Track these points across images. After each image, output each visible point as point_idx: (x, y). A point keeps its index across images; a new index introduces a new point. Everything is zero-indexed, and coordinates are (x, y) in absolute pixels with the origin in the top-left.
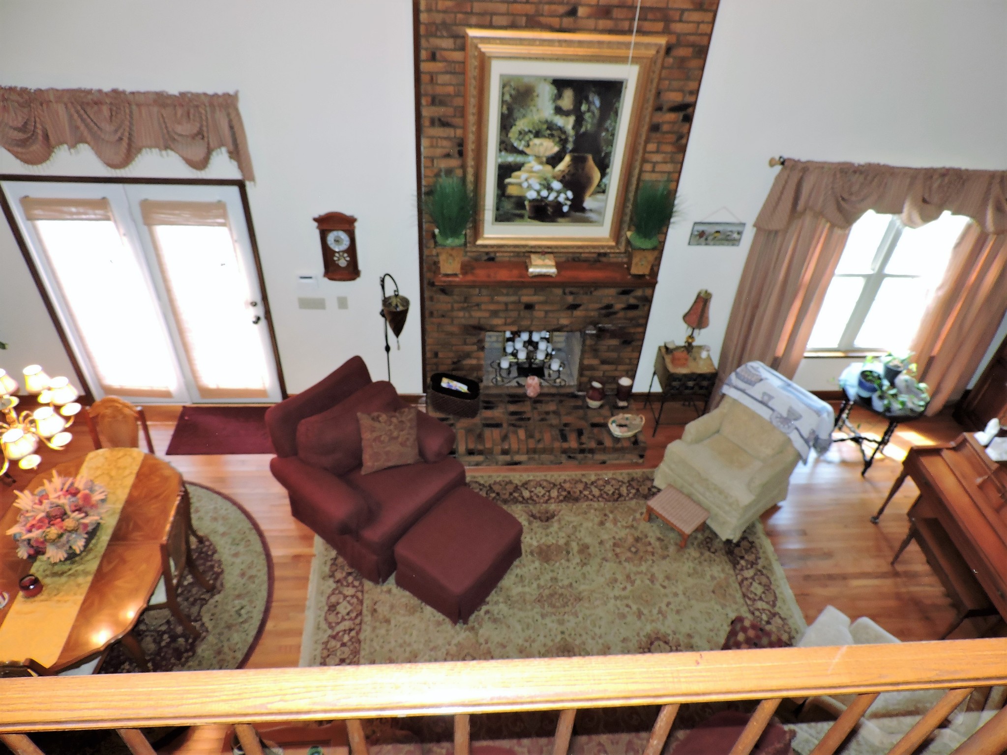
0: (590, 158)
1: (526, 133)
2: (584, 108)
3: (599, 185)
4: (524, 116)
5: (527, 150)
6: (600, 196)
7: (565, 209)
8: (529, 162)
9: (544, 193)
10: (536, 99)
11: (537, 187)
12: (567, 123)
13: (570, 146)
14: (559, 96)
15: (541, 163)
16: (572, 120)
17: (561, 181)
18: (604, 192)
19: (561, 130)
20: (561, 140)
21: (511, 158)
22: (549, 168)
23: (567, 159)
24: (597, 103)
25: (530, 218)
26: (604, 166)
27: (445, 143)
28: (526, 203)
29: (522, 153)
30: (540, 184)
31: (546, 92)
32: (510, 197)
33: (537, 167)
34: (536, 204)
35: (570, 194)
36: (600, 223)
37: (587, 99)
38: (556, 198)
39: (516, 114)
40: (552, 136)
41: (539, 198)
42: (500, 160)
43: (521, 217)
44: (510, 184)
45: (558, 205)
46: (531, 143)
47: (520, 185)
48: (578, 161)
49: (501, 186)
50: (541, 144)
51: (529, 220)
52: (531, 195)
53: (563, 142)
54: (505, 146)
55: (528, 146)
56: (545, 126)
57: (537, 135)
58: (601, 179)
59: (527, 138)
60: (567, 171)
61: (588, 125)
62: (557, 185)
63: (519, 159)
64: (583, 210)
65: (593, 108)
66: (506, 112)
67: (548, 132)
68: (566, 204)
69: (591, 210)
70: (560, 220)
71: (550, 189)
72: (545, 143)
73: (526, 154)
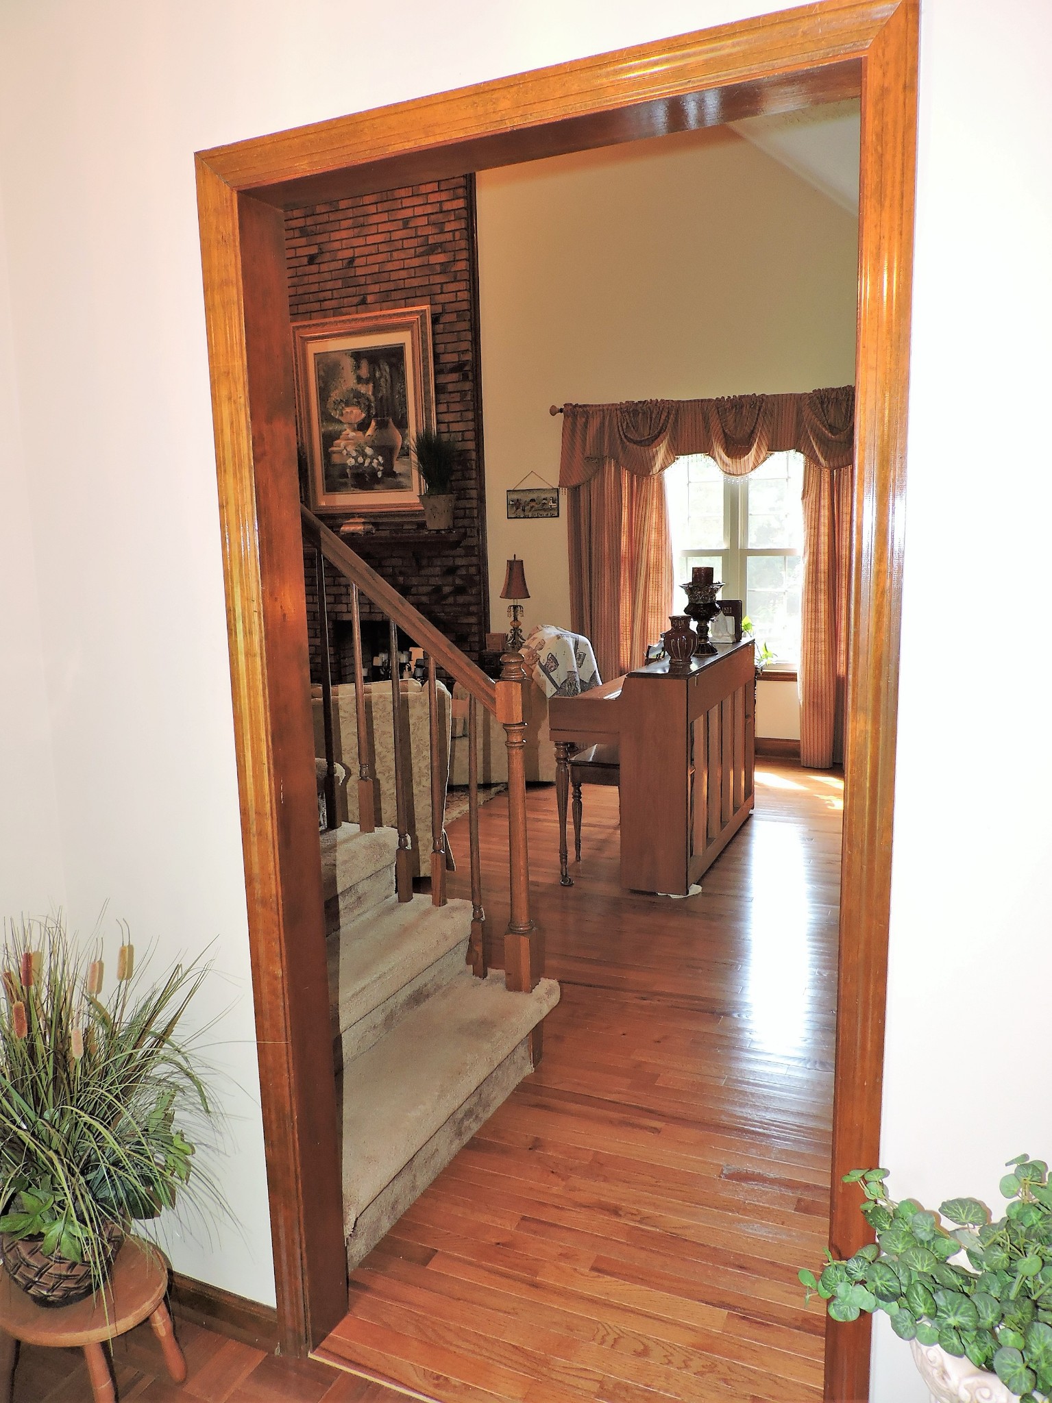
3: (402, 448)
4: (336, 388)
5: (341, 418)
6: (405, 459)
7: (380, 474)
8: (346, 430)
9: (360, 460)
10: (342, 372)
11: (354, 454)
15: (354, 430)
18: (408, 454)
33: (352, 434)
35: (380, 458)
36: (410, 488)
38: (371, 463)
39: (330, 387)
41: (357, 464)
45: (373, 473)
46: (344, 412)
47: (340, 452)
49: (327, 455)
51: (352, 489)
52: (351, 462)
54: (326, 417)
55: (342, 415)
57: (347, 404)
58: (403, 439)
60: (374, 437)
62: (369, 451)
63: (337, 427)
64: (394, 475)
66: (323, 385)
68: (380, 470)
69: (400, 474)
70: (377, 486)
71: (365, 455)
72: (354, 411)
73: (341, 422)
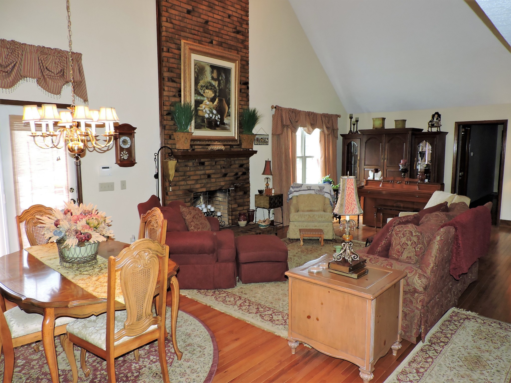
0: (224, 99)
1: (203, 87)
2: (220, 78)
3: (228, 113)
4: (202, 79)
5: (204, 95)
6: (228, 118)
8: (205, 100)
9: (211, 115)
10: (206, 72)
11: (208, 112)
12: (215, 84)
13: (217, 94)
14: (212, 72)
15: (209, 101)
16: (217, 82)
17: (215, 110)
18: (230, 116)
19: (214, 86)
20: (215, 91)
21: (199, 98)
22: (211, 103)
23: (217, 100)
24: (224, 76)
25: (207, 127)
26: (229, 104)
27: (174, 90)
28: (205, 119)
29: (202, 95)
30: (209, 111)
31: (208, 69)
32: (200, 116)
33: (208, 103)
34: (209, 120)
35: (219, 116)
36: (230, 130)
37: (221, 74)
38: (215, 117)
39: (200, 78)
40: (211, 88)
41: (209, 117)
42: (195, 98)
43: (204, 126)
44: (199, 109)
45: (216, 121)
46: (205, 91)
47: (202, 110)
48: (220, 101)
49: (197, 110)
50: (208, 92)
52: (207, 116)
53: (215, 92)
54: (197, 92)
55: (204, 93)
56: (209, 85)
57: (207, 88)
58: (228, 110)
59: (204, 89)
60: (217, 106)
61: (222, 86)
62: (215, 112)
63: (202, 98)
64: (224, 124)
65: (223, 79)
66: (196, 76)
67: (210, 87)
68: (218, 121)
69: (226, 124)
70: (217, 128)
71: (213, 113)
72: (210, 92)
73: (204, 96)
